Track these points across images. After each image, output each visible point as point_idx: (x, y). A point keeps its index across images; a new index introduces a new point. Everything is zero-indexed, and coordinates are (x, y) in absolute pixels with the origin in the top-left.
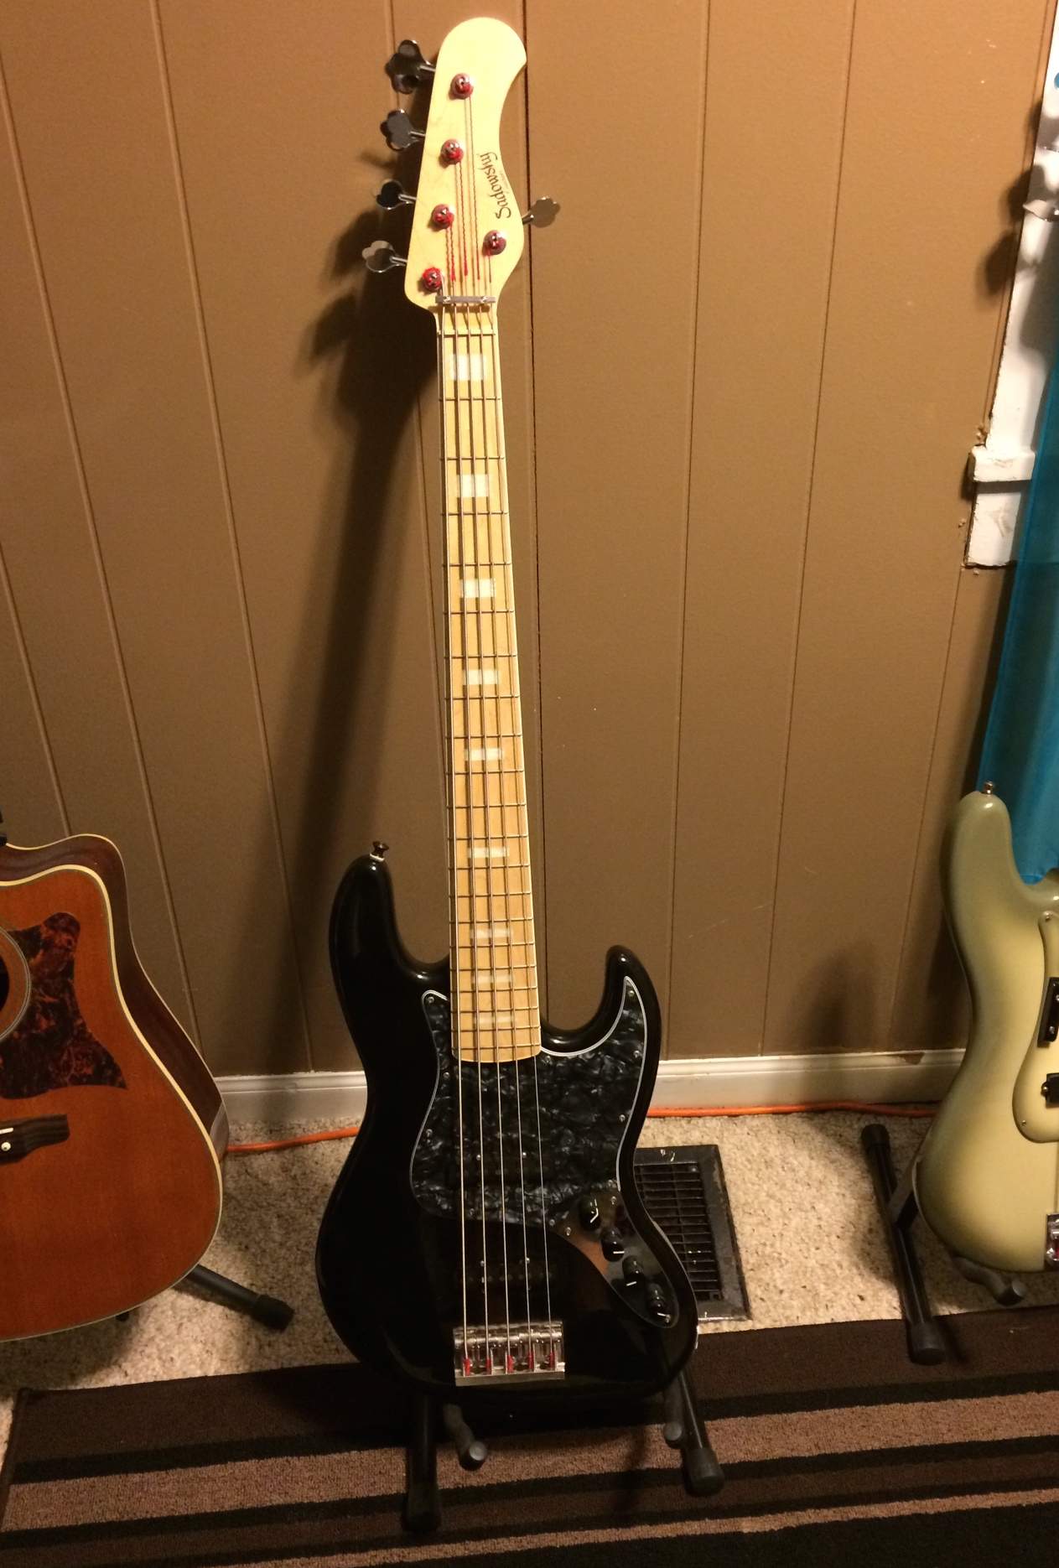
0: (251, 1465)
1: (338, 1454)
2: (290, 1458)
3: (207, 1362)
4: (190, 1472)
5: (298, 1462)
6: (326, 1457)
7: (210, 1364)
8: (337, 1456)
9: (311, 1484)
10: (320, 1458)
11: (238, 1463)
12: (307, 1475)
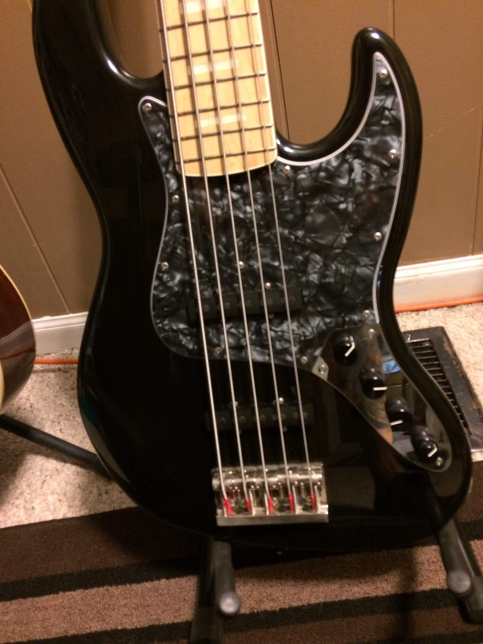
0: (78, 594)
1: (150, 582)
2: (109, 588)
3: (58, 509)
4: (28, 602)
5: (116, 590)
6: (139, 586)
7: (60, 510)
8: (148, 585)
9: (125, 610)
10: (135, 586)
11: (67, 593)
12: (123, 603)
